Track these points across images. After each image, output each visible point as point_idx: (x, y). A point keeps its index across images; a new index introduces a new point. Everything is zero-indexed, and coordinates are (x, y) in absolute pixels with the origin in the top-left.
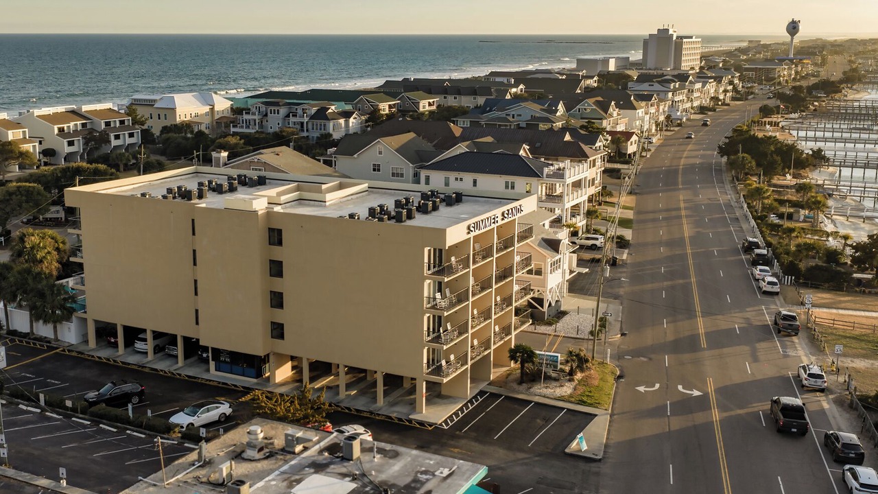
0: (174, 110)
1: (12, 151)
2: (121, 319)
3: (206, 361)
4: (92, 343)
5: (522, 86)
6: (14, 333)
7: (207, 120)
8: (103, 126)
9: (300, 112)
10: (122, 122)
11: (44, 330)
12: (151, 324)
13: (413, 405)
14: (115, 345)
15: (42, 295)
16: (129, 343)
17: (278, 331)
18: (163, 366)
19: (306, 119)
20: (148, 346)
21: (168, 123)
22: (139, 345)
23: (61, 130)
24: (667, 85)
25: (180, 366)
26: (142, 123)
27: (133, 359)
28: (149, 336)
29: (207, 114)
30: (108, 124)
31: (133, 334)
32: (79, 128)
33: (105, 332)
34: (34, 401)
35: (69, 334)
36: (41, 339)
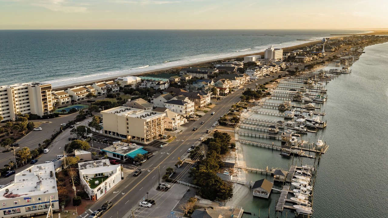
0: (127, 81)
1: (92, 95)
2: (108, 130)
3: (119, 136)
4: (104, 133)
5: (218, 70)
6: (93, 132)
7: (135, 83)
8: (111, 86)
9: (154, 83)
10: (115, 85)
11: (97, 131)
12: (112, 131)
13: (144, 141)
14: (107, 134)
15: (97, 126)
16: (109, 133)
17: (128, 132)
18: (114, 136)
19: (155, 85)
20: (112, 134)
21: (126, 84)
22: (111, 134)
23: (102, 88)
24: (254, 70)
25: (116, 137)
26: (120, 85)
27: (110, 136)
28: (112, 132)
29: (135, 81)
30: (112, 86)
31: (110, 132)
32: (106, 87)
33: (106, 132)
34: (96, 141)
35: (101, 132)
36: (97, 133)
